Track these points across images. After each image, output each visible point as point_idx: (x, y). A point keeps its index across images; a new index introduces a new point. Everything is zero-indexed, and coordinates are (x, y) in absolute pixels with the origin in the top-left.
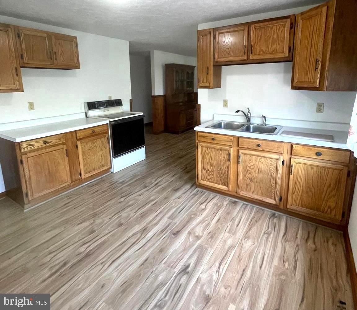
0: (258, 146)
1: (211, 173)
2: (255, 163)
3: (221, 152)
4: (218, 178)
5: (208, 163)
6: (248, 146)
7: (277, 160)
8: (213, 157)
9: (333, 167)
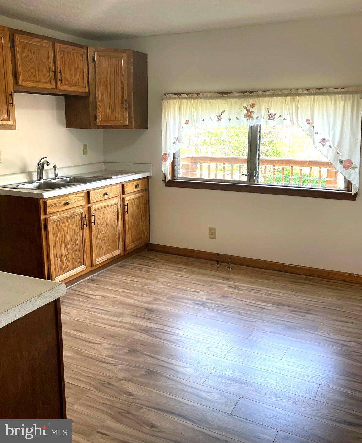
0: (105, 194)
1: (65, 258)
2: (103, 217)
3: (74, 219)
4: (74, 260)
5: (61, 245)
6: (97, 199)
7: (117, 204)
8: (66, 232)
9: (143, 195)
